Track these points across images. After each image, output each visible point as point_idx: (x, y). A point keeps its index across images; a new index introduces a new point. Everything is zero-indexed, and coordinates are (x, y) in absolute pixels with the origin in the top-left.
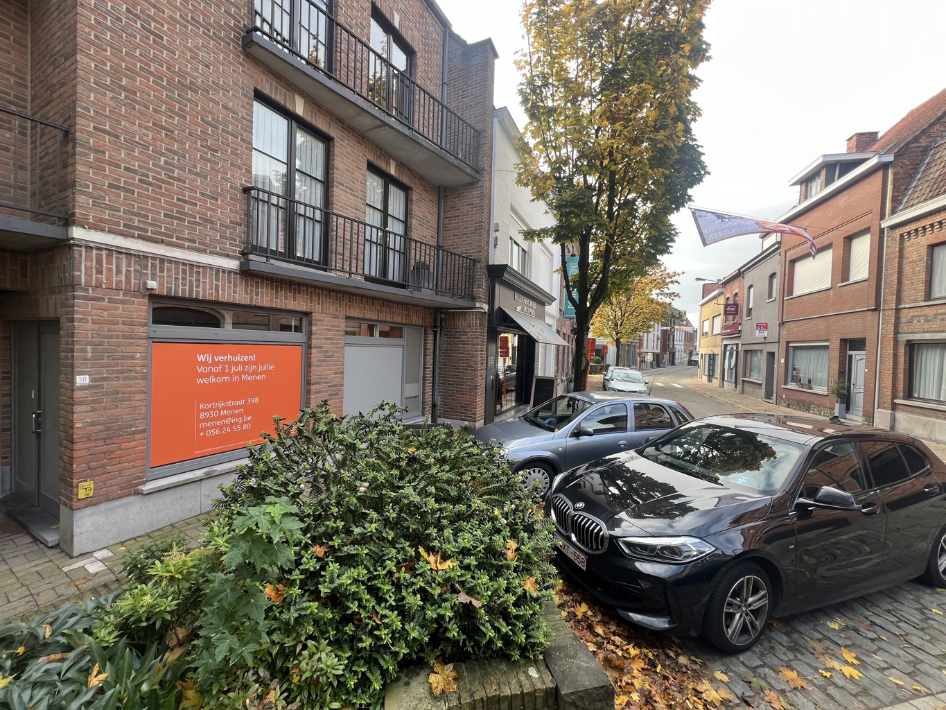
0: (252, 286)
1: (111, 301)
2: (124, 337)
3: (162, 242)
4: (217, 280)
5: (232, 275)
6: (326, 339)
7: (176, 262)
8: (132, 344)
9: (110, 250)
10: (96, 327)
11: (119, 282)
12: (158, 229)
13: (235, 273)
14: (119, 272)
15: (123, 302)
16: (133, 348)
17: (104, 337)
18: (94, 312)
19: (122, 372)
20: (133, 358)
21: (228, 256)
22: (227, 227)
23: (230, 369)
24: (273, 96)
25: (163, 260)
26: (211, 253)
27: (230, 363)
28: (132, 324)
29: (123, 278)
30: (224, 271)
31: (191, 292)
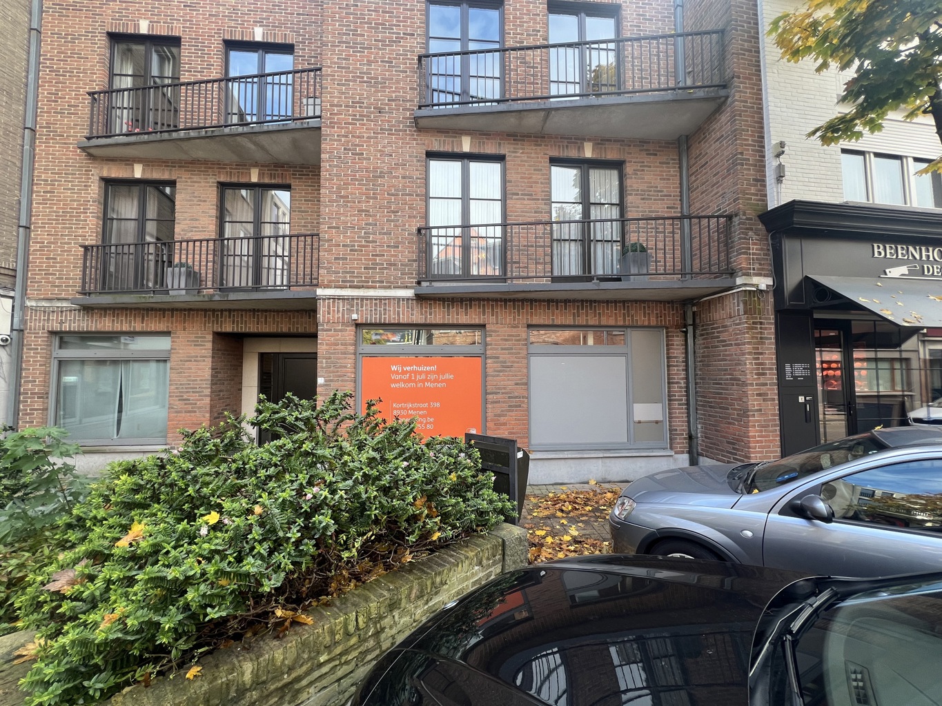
0: (426, 308)
1: (335, 330)
2: (342, 353)
3: (363, 287)
4: (399, 307)
5: (410, 302)
6: (502, 349)
7: (370, 299)
8: (345, 358)
9: (334, 298)
10: (327, 348)
11: (338, 318)
12: (360, 279)
13: (412, 300)
14: (338, 311)
15: (341, 331)
16: (347, 361)
17: (332, 353)
18: (327, 338)
19: (340, 376)
20: (346, 367)
21: (407, 287)
22: (406, 265)
23: (415, 377)
24: (442, 149)
25: (362, 299)
26: (395, 287)
27: (416, 372)
28: (345, 344)
29: (341, 315)
30: (403, 300)
31: (380, 319)
